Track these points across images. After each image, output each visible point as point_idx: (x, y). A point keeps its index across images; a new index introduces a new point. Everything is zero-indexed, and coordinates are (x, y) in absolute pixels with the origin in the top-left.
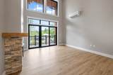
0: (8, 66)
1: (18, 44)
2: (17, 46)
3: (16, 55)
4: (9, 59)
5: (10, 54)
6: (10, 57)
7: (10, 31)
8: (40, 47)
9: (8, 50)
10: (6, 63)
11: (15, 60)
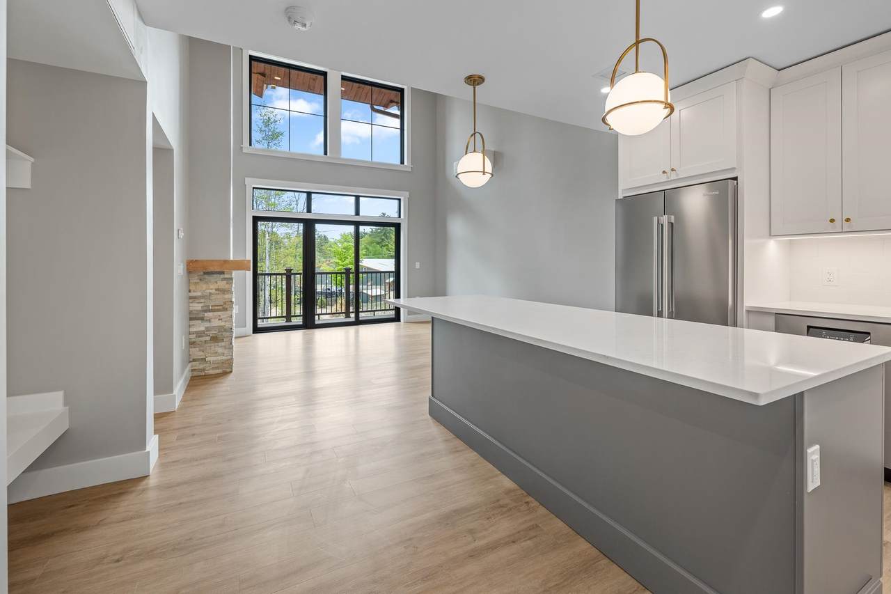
0: (197, 353)
1: (224, 291)
2: (218, 299)
3: (216, 323)
4: (199, 334)
5: (202, 319)
6: (200, 326)
7: (207, 254)
8: (309, 323)
9: (197, 306)
10: (192, 344)
11: (215, 339)
